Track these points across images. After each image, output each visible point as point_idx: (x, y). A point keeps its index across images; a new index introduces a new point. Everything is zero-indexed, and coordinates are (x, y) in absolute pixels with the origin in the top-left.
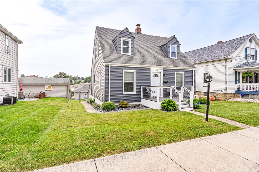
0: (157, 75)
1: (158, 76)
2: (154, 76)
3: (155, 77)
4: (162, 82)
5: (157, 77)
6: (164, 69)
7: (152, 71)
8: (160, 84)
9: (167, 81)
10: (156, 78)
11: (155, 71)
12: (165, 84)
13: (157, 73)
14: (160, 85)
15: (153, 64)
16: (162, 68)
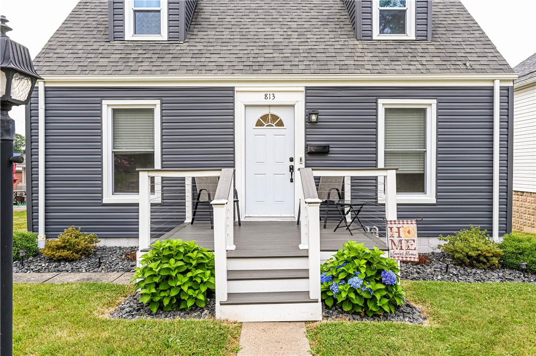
0: (275, 118)
1: (281, 124)
2: (259, 124)
3: (264, 130)
4: (300, 153)
5: (276, 130)
6: (307, 88)
7: (240, 100)
8: (292, 160)
9: (327, 147)
10: (270, 132)
11: (259, 99)
12: (317, 160)
13: (274, 111)
14: (292, 164)
15: (254, 67)
16: (301, 87)
